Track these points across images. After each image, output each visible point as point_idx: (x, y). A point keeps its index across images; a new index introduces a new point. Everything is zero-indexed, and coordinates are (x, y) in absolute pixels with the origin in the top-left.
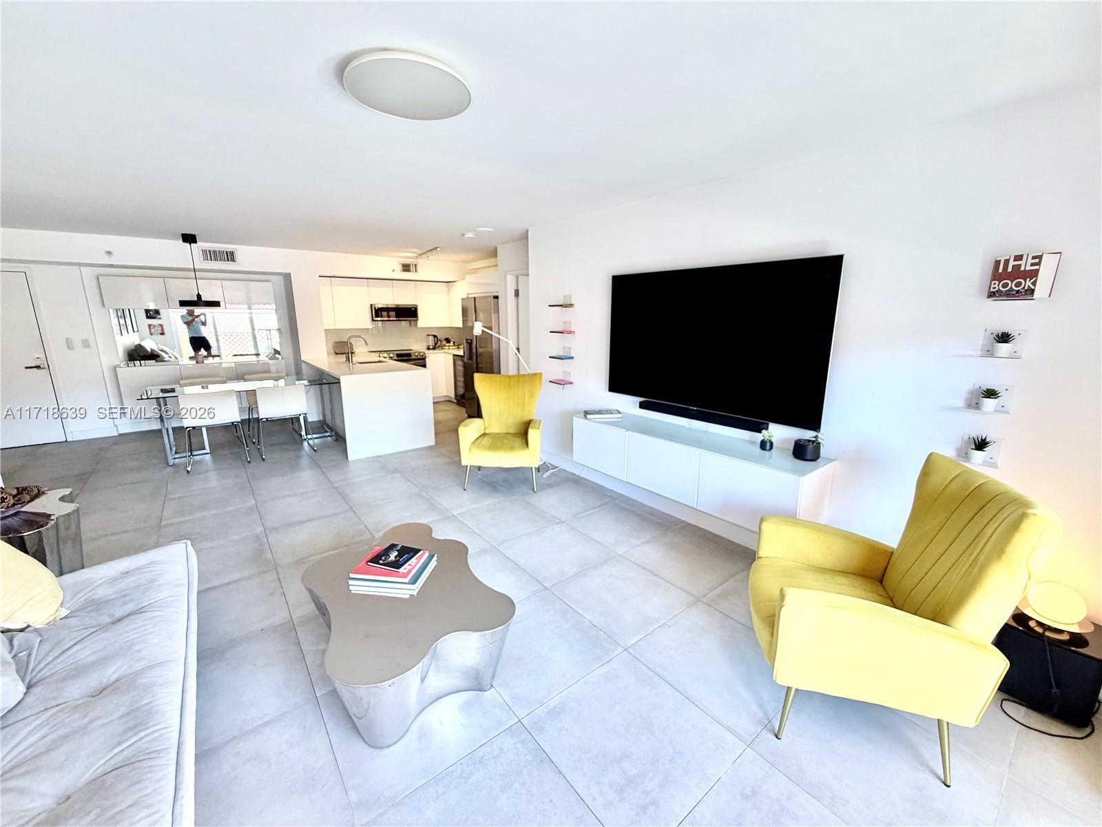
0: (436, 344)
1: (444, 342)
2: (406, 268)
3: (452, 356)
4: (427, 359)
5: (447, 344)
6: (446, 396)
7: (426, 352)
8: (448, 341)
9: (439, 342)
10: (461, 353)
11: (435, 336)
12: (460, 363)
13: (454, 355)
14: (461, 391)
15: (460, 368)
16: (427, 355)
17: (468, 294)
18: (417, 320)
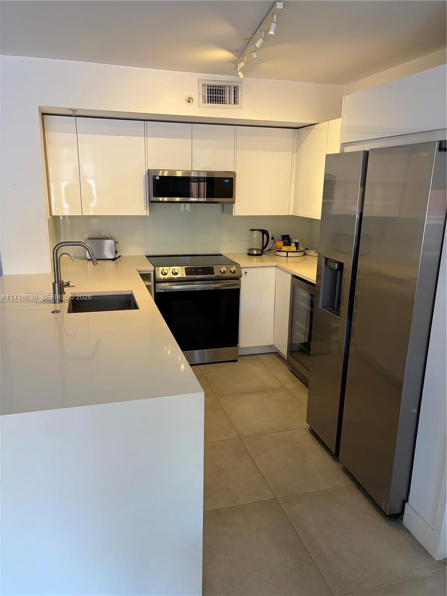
0: (264, 248)
1: (280, 244)
2: (215, 95)
3: (290, 277)
4: (243, 279)
5: (285, 248)
6: (271, 346)
7: (244, 262)
8: (287, 240)
9: (271, 241)
10: (309, 272)
11: (264, 232)
12: (304, 294)
13: (294, 276)
14: (301, 338)
15: (304, 307)
16: (243, 271)
17: (344, 145)
18: (234, 202)
